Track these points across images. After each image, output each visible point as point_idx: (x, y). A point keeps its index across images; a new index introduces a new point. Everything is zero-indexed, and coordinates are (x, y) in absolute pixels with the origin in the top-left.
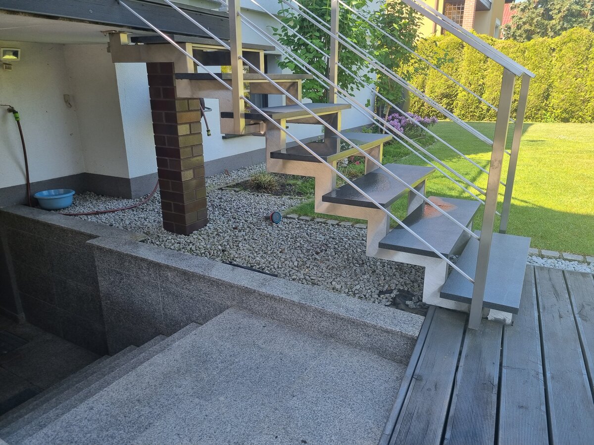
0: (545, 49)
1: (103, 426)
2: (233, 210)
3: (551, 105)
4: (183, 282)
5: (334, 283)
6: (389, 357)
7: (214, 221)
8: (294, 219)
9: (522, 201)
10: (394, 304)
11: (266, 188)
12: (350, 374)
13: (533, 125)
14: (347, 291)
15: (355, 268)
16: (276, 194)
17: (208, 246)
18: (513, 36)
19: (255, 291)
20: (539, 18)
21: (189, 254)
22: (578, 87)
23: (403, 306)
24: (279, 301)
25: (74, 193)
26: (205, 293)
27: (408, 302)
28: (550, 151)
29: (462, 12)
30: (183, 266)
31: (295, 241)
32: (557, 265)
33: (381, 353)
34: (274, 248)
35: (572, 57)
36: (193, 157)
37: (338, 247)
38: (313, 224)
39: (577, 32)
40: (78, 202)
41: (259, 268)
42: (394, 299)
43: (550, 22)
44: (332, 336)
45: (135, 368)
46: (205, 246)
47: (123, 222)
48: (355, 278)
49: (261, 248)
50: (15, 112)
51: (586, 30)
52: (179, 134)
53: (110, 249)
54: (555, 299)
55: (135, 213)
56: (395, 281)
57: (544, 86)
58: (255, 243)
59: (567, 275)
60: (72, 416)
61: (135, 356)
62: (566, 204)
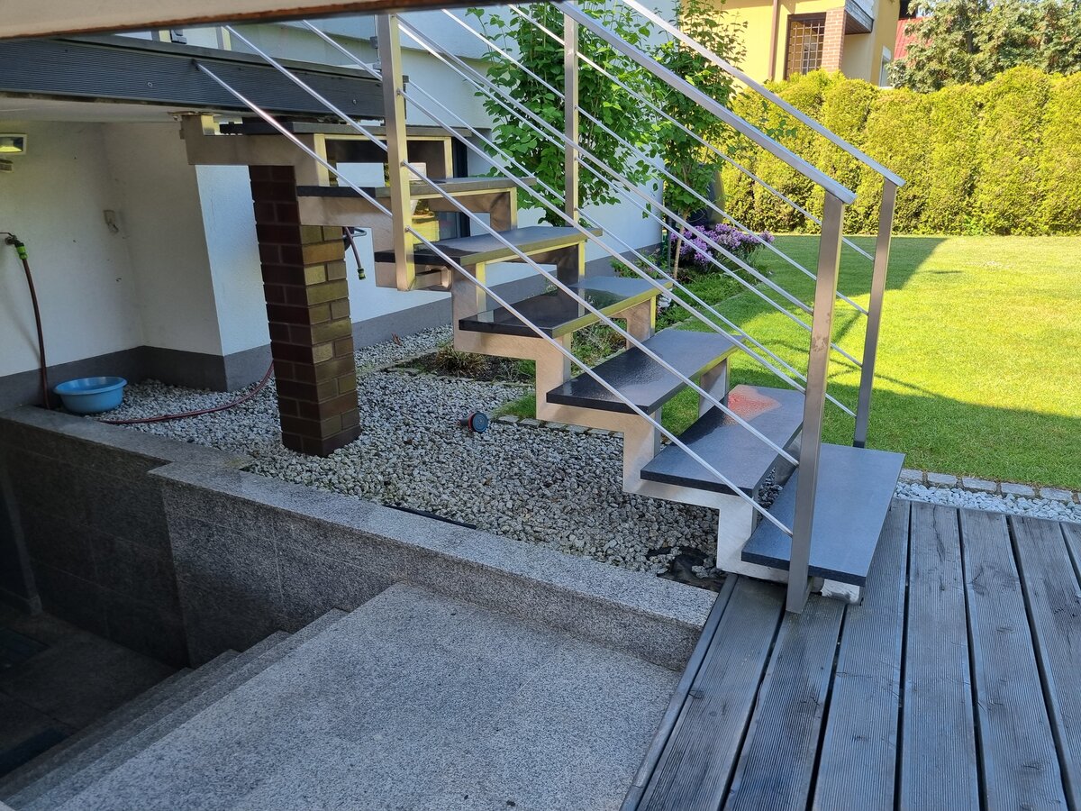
0: (966, 105)
1: (180, 786)
2: (405, 410)
3: (978, 205)
4: (315, 541)
5: (572, 537)
6: (659, 662)
7: (372, 430)
8: (511, 424)
9: (906, 385)
10: (673, 572)
11: (464, 368)
12: (593, 690)
13: (946, 242)
14: (593, 550)
15: (610, 510)
16: (484, 378)
17: (360, 476)
18: (910, 80)
19: (436, 555)
20: (955, 50)
21: (327, 490)
22: (1025, 173)
23: (685, 576)
24: (478, 571)
25: (124, 383)
26: (354, 559)
27: (695, 568)
28: (967, 292)
29: (821, 39)
30: (315, 512)
31: (510, 465)
32: (951, 499)
33: (646, 654)
34: (474, 478)
35: (1012, 118)
36: (333, 320)
37: (584, 473)
38: (544, 433)
39: (1021, 75)
40: (132, 398)
41: (446, 514)
42: (672, 563)
43: (975, 56)
44: (566, 628)
45: (234, 689)
46: (354, 475)
47: (213, 435)
48: (609, 528)
49: (450, 477)
50: (18, 244)
51: (1037, 71)
52: (307, 283)
53: (190, 485)
54: (937, 559)
55: (233, 418)
56: (676, 533)
57: (964, 170)
58: (442, 469)
59: (964, 517)
60: (128, 771)
61: (235, 668)
62: (981, 389)
